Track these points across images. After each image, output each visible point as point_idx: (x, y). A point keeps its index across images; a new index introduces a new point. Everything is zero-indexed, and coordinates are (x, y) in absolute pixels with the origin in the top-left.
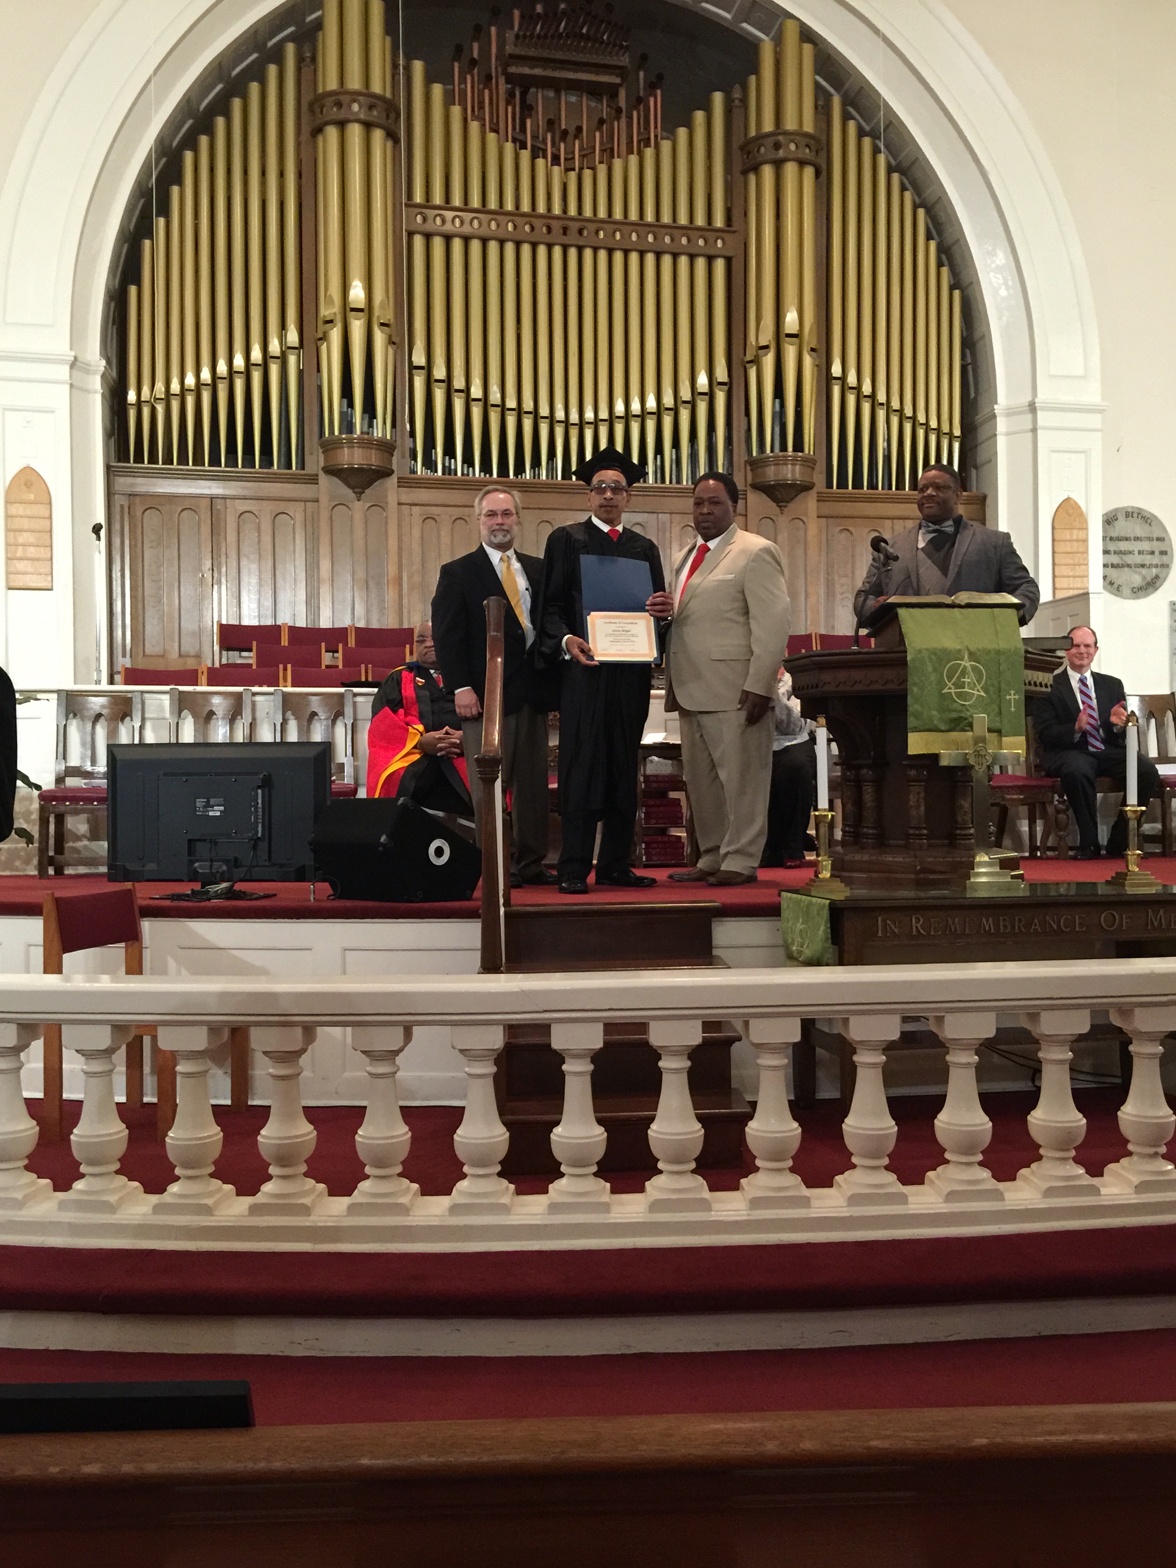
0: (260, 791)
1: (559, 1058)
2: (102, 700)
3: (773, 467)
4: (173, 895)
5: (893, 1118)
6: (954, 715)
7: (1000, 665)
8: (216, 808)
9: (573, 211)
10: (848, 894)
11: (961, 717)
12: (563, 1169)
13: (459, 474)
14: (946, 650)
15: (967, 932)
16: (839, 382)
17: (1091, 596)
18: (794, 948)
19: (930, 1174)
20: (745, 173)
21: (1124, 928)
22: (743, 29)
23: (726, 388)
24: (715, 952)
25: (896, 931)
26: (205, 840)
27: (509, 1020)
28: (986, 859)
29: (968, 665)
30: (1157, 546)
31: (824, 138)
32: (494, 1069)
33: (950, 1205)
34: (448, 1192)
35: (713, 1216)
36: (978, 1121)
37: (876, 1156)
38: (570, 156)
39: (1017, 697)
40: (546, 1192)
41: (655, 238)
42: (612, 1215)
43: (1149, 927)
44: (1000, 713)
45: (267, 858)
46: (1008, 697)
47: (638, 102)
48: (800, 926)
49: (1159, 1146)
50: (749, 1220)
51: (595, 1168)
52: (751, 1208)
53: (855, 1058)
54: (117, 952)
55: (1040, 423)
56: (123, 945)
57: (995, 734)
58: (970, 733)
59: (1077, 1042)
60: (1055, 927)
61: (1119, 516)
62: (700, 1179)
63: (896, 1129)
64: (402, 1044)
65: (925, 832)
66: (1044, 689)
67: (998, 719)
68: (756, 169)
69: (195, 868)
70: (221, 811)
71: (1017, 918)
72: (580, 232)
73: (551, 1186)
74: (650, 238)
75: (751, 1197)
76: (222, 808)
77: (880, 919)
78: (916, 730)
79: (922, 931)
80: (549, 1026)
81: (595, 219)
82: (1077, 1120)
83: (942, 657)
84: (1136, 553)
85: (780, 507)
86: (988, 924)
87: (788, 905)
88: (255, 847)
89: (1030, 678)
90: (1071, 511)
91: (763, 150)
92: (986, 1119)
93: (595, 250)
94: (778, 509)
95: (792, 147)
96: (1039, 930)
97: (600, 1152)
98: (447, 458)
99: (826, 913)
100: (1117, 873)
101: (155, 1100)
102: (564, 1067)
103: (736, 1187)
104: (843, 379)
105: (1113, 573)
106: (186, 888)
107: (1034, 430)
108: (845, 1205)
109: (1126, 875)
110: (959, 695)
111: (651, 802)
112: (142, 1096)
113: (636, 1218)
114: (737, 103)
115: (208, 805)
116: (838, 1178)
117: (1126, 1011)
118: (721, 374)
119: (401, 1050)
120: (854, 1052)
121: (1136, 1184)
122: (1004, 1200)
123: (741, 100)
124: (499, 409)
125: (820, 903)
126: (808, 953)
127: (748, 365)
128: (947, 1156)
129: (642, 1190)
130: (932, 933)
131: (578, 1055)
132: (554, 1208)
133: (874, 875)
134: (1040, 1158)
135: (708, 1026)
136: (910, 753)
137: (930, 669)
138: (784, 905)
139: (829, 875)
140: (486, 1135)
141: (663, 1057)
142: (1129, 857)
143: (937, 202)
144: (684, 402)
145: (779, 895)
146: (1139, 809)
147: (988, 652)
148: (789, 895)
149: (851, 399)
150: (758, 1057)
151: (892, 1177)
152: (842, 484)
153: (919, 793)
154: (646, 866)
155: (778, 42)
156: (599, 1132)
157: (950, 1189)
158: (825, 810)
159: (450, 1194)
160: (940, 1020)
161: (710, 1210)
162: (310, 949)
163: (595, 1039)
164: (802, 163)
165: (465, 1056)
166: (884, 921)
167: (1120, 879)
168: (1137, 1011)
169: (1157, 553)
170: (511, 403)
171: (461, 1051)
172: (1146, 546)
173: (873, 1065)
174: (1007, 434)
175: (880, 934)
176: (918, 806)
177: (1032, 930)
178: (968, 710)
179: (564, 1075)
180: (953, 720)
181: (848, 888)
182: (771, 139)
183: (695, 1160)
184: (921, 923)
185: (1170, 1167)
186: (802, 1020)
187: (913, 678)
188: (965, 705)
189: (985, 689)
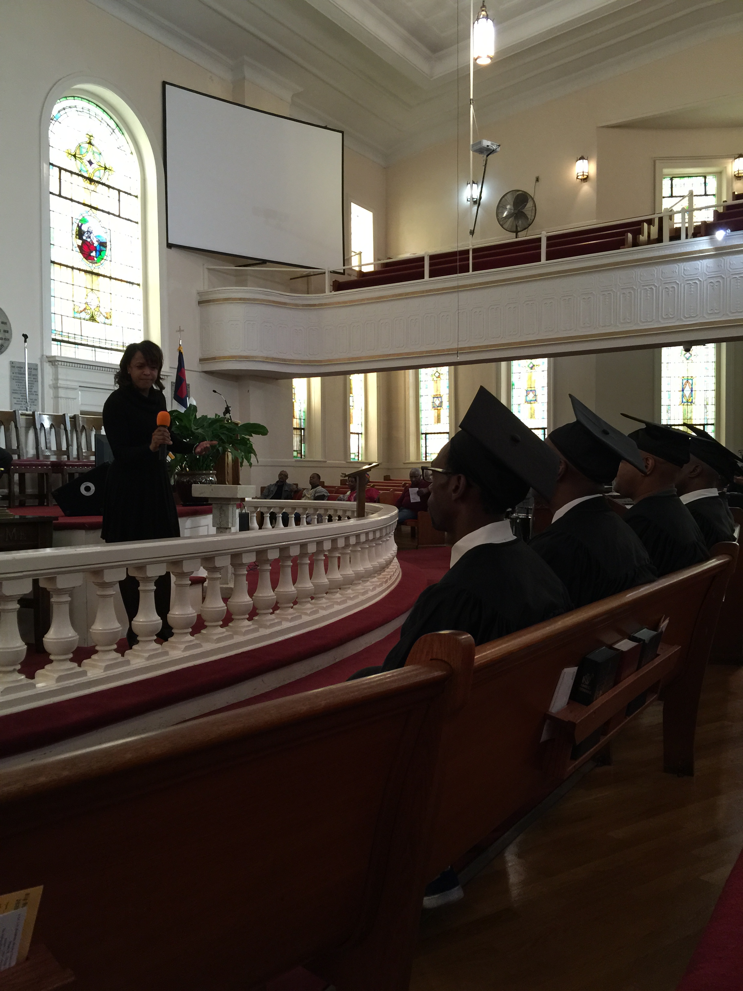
30: (2, 327)
49: (16, 665)
121: (2, 690)
168: (5, 583)
169: (2, 331)
185: (23, 677)
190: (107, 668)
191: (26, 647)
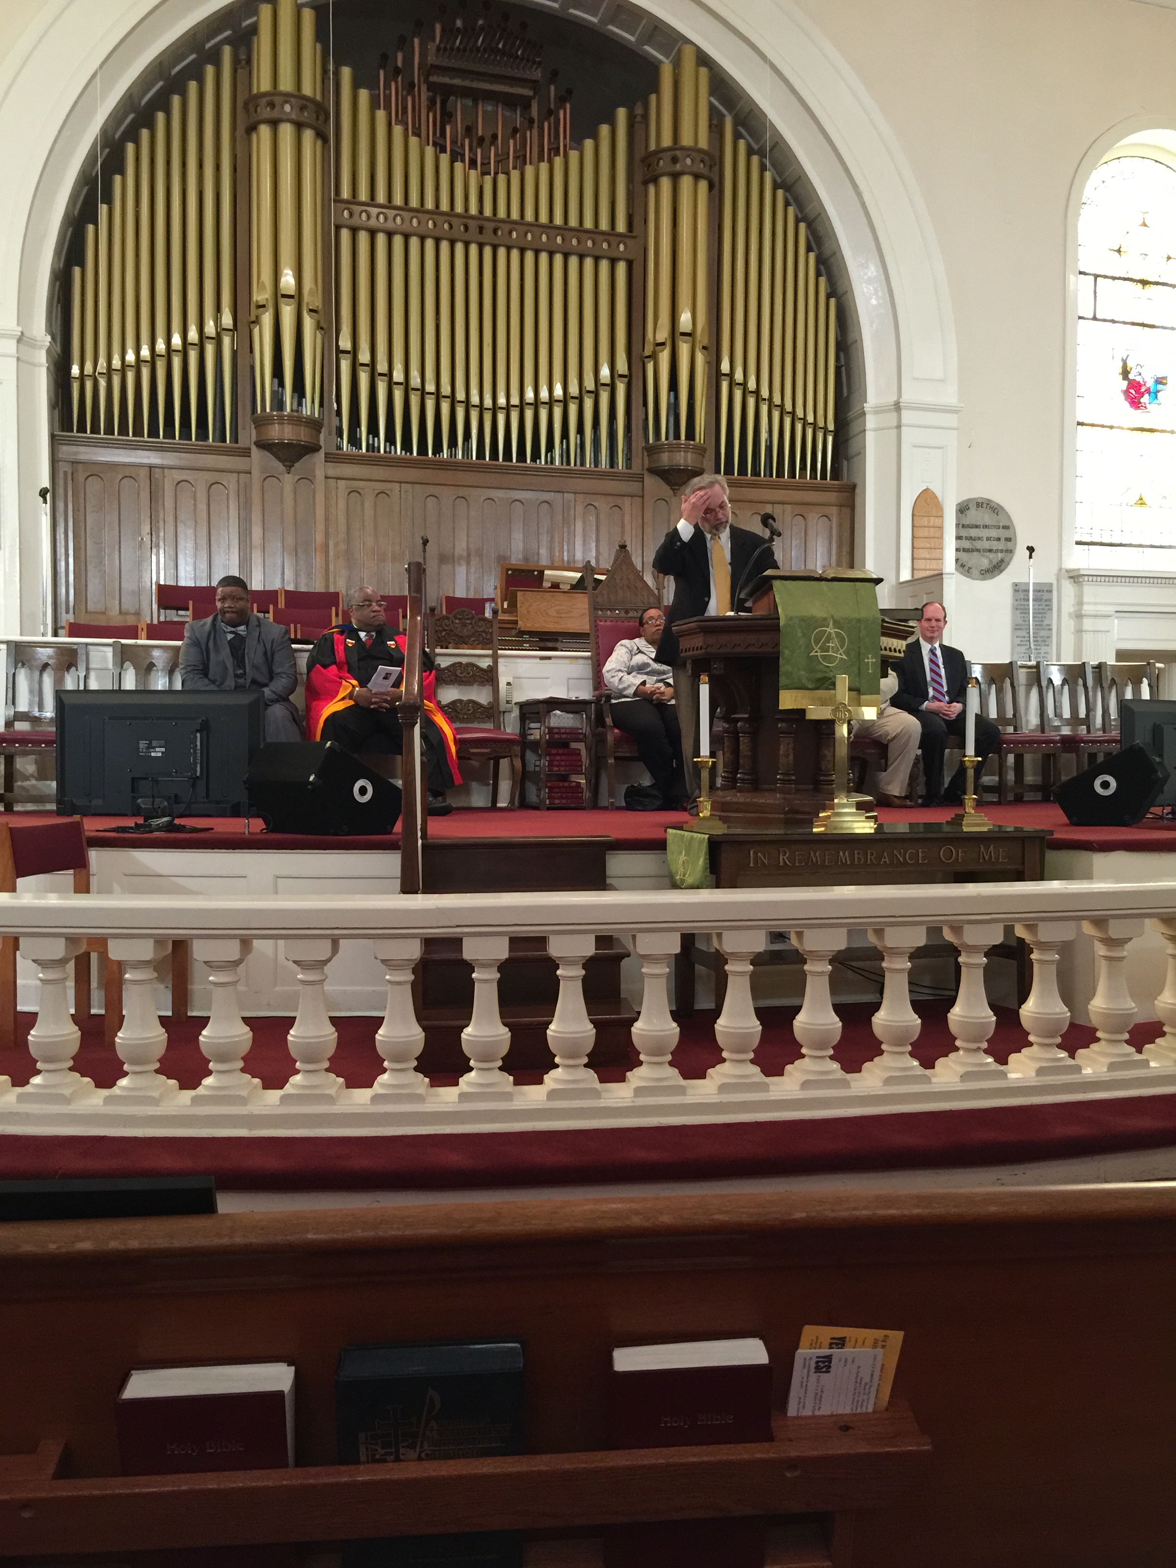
0: (198, 735)
1: (469, 967)
2: (50, 651)
3: (667, 454)
4: (118, 828)
5: (758, 1019)
6: (819, 675)
7: (860, 631)
8: (157, 749)
9: (488, 212)
10: (726, 832)
11: (825, 677)
12: (472, 1063)
13: (382, 451)
14: (814, 617)
15: (826, 863)
16: (728, 378)
17: (944, 576)
18: (678, 877)
19: (789, 1067)
20: (646, 183)
21: (960, 861)
22: (646, 51)
23: (626, 380)
24: (608, 881)
25: (766, 862)
26: (147, 779)
27: (426, 934)
28: (845, 801)
29: (832, 631)
30: (1003, 533)
31: (717, 154)
32: (412, 977)
33: (806, 1092)
35: (603, 1103)
36: (829, 1021)
37: (743, 1051)
38: (486, 161)
39: (874, 660)
40: (457, 1084)
41: (563, 239)
42: (515, 1103)
43: (981, 861)
44: (859, 674)
45: (205, 796)
46: (866, 660)
47: (549, 113)
48: (683, 857)
49: (981, 1042)
50: (634, 1106)
51: (500, 1063)
52: (635, 1096)
53: (727, 967)
54: (67, 877)
55: (904, 421)
56: (71, 872)
57: (855, 693)
58: (833, 692)
59: (916, 955)
60: (901, 859)
61: (971, 506)
62: (592, 1072)
63: (761, 1027)
64: (329, 955)
65: (793, 778)
67: (857, 679)
68: (655, 180)
69: (138, 805)
70: (162, 753)
71: (869, 852)
72: (495, 231)
73: (460, 1079)
74: (559, 240)
75: (634, 1086)
76: (163, 749)
77: (752, 852)
78: (788, 688)
79: (788, 863)
80: (462, 939)
81: (508, 220)
82: (913, 1021)
83: (810, 624)
84: (985, 539)
85: (673, 490)
86: (844, 856)
87: (673, 840)
88: (193, 786)
89: (885, 645)
90: (929, 501)
91: (661, 162)
92: (838, 1019)
93: (509, 249)
94: (671, 492)
95: (688, 161)
96: (888, 862)
97: (505, 1050)
98: (371, 436)
99: (705, 847)
100: (956, 815)
101: (103, 1012)
102: (474, 976)
103: (622, 1079)
104: (731, 375)
105: (964, 556)
106: (130, 822)
107: (899, 427)
108: (716, 1092)
109: (964, 816)
110: (825, 658)
111: (554, 751)
112: (89, 1008)
113: (536, 1105)
114: (639, 118)
115: (150, 747)
116: (710, 1071)
117: (957, 929)
118: (622, 366)
119: (328, 960)
120: (726, 962)
121: (961, 1074)
122: (850, 1088)
123: (643, 117)
124: (419, 393)
125: (701, 838)
126: (689, 880)
127: (646, 360)
128: (804, 1051)
129: (540, 1082)
130: (797, 864)
131: (485, 965)
132: (463, 1097)
133: (748, 815)
134: (881, 1053)
135: (603, 941)
136: (780, 708)
137: (800, 634)
138: (669, 842)
139: (709, 814)
140: (406, 1035)
141: (560, 966)
142: (966, 801)
143: (817, 218)
144: (589, 392)
145: (666, 831)
147: (851, 621)
148: (674, 831)
149: (738, 394)
150: (643, 967)
151: (756, 1069)
152: (729, 470)
153: (788, 744)
154: (549, 809)
155: (677, 64)
156: (503, 1034)
157: (804, 1079)
158: (706, 757)
159: (371, 1086)
160: (800, 935)
161: (600, 1098)
162: (245, 877)
163: (501, 951)
164: (697, 177)
165: (386, 965)
166: (756, 853)
167: (958, 820)
168: (966, 927)
169: (1003, 540)
170: (430, 387)
171: (383, 961)
172: (993, 533)
173: (741, 974)
174: (875, 430)
175: (752, 865)
176: (787, 756)
177: (882, 862)
178: (831, 671)
179: (474, 982)
180: (819, 680)
181: (726, 825)
182: (669, 153)
183: (587, 1055)
184: (787, 855)
185: (990, 1060)
186: (681, 934)
187: (784, 642)
188: (829, 667)
189: (847, 653)
190: (1114, 1066)
191: (994, 1018)
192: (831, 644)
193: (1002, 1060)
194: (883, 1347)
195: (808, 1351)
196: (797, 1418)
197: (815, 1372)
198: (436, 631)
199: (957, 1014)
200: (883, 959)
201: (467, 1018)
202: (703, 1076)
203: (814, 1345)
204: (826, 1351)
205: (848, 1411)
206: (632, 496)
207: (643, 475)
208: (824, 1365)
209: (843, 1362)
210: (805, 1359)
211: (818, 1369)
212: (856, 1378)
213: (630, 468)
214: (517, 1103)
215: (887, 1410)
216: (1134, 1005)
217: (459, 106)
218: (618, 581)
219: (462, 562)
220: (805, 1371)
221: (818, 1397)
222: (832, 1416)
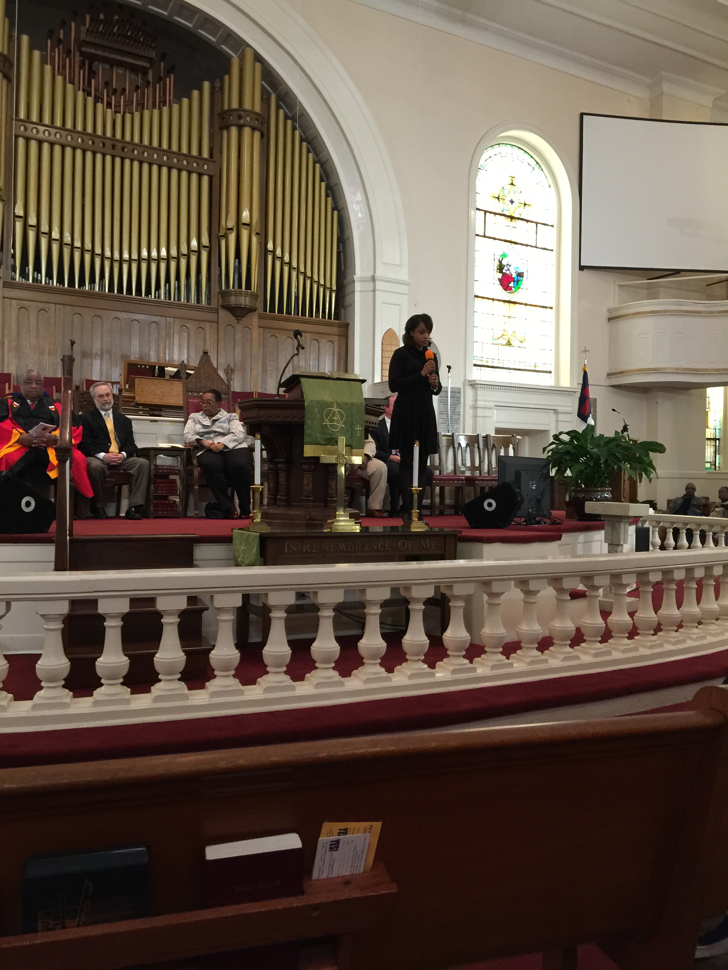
1: (102, 618)
3: (233, 297)
5: (290, 647)
6: (328, 436)
7: (352, 410)
9: (118, 136)
10: (270, 531)
11: (333, 438)
12: (103, 681)
13: (43, 282)
14: (325, 401)
15: (331, 551)
16: (272, 254)
18: (240, 559)
19: (308, 675)
20: (221, 129)
21: (409, 549)
22: (222, 48)
23: (208, 249)
24: (195, 563)
25: (295, 549)
27: (74, 597)
28: (343, 513)
29: (336, 410)
31: (266, 116)
32: (62, 626)
33: (318, 690)
34: (31, 698)
35: (190, 703)
36: (332, 646)
37: (280, 666)
38: (118, 105)
39: (360, 429)
40: (92, 695)
41: (168, 159)
42: (131, 705)
43: (421, 549)
44: (352, 437)
47: (160, 79)
48: (243, 548)
49: (420, 656)
50: (210, 704)
51: (121, 680)
52: (211, 698)
53: (271, 615)
55: (377, 288)
57: (349, 448)
58: (336, 447)
59: (385, 604)
60: (376, 548)
62: (183, 683)
63: (291, 651)
64: (4, 612)
65: (312, 499)
66: (374, 425)
67: (351, 440)
68: (228, 128)
71: (357, 543)
72: (123, 149)
73: (94, 692)
74: (165, 158)
75: (211, 691)
77: (286, 544)
78: (310, 443)
79: (308, 550)
80: (97, 600)
81: (132, 143)
82: (382, 644)
83: (323, 405)
85: (237, 320)
86: (342, 546)
87: (237, 537)
89: (367, 419)
90: (391, 336)
91: (231, 118)
92: (337, 645)
93: (132, 161)
94: (236, 321)
95: (248, 119)
96: (368, 550)
97: (125, 671)
98: (36, 273)
99: (257, 541)
102: (105, 624)
103: (203, 687)
104: (274, 252)
107: (374, 291)
108: (262, 693)
109: (411, 523)
110: (331, 426)
111: (159, 481)
113: (144, 706)
114: (217, 89)
116: (259, 680)
117: (408, 588)
118: (205, 241)
119: (4, 616)
120: (270, 611)
121: (409, 675)
122: (344, 686)
123: (220, 88)
124: (70, 247)
125: (254, 535)
126: (247, 562)
128: (317, 665)
129: (149, 691)
130: (314, 551)
131: (113, 617)
132: (96, 703)
133: (284, 521)
134: (363, 664)
135: (192, 600)
136: (305, 455)
137: (316, 411)
138: (234, 536)
139: (259, 520)
140: (56, 664)
141: (164, 616)
142: (413, 513)
143: (326, 161)
144: (183, 255)
145: (232, 531)
146: (419, 489)
147: (347, 404)
148: (238, 531)
149: (278, 263)
150: (218, 615)
151: (287, 678)
152: (272, 310)
153: (309, 478)
154: (155, 518)
155: (242, 59)
156: (124, 661)
157: (317, 682)
158: (258, 485)
160: (316, 593)
161: (188, 700)
163: (124, 607)
164: (254, 129)
165: (44, 618)
166: (289, 544)
167: (408, 525)
168: (413, 587)
170: (77, 244)
171: (42, 616)
173: (279, 618)
174: (361, 292)
175: (286, 552)
176: (308, 485)
177: (364, 550)
178: (335, 434)
179: (105, 628)
180: (329, 439)
181: (270, 527)
182: (236, 113)
183: (180, 673)
184: (308, 545)
185: (426, 666)
186: (243, 595)
187: (308, 416)
188: (334, 431)
189: (345, 423)
190: (493, 667)
191: (428, 641)
192: (335, 418)
193: (432, 666)
194: (370, 832)
195: (326, 838)
196: (318, 880)
197: (329, 851)
198: (80, 402)
199: (407, 639)
200: (365, 608)
201: (100, 652)
202: (254, 682)
203: (329, 834)
204: (336, 837)
205: (348, 873)
206: (211, 322)
207: (218, 309)
208: (335, 845)
209: (346, 843)
210: (324, 843)
211: (331, 849)
212: (354, 851)
213: (210, 305)
214: (133, 705)
215: (371, 870)
216: (505, 631)
217: (100, 68)
218: (202, 374)
219: (97, 358)
220: (324, 850)
221: (331, 866)
222: (339, 877)
